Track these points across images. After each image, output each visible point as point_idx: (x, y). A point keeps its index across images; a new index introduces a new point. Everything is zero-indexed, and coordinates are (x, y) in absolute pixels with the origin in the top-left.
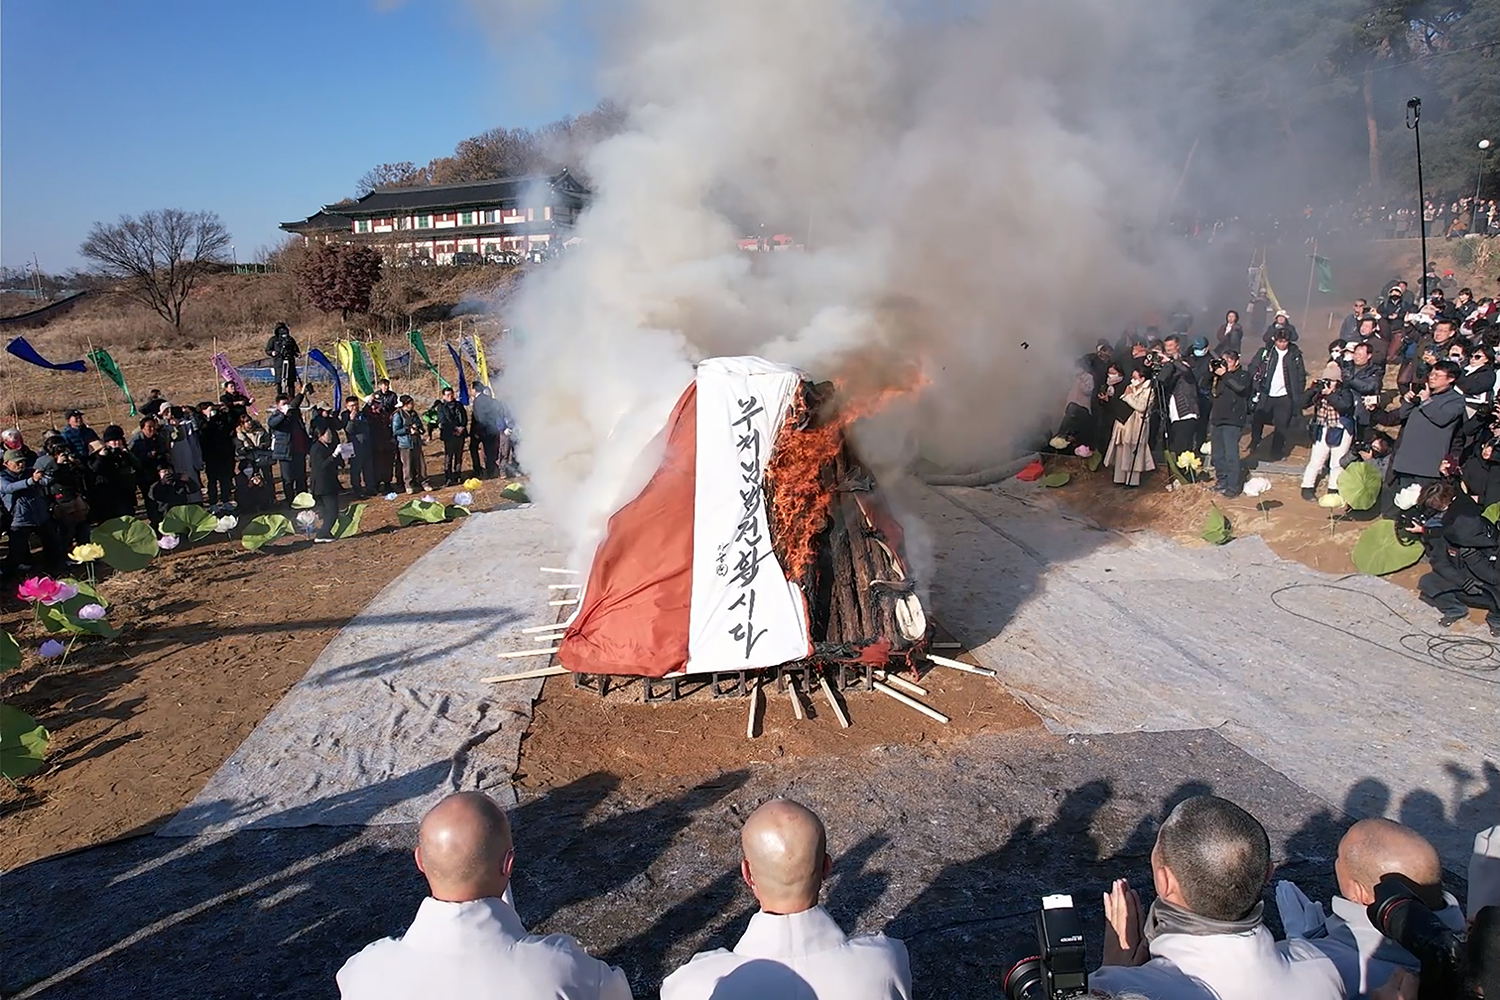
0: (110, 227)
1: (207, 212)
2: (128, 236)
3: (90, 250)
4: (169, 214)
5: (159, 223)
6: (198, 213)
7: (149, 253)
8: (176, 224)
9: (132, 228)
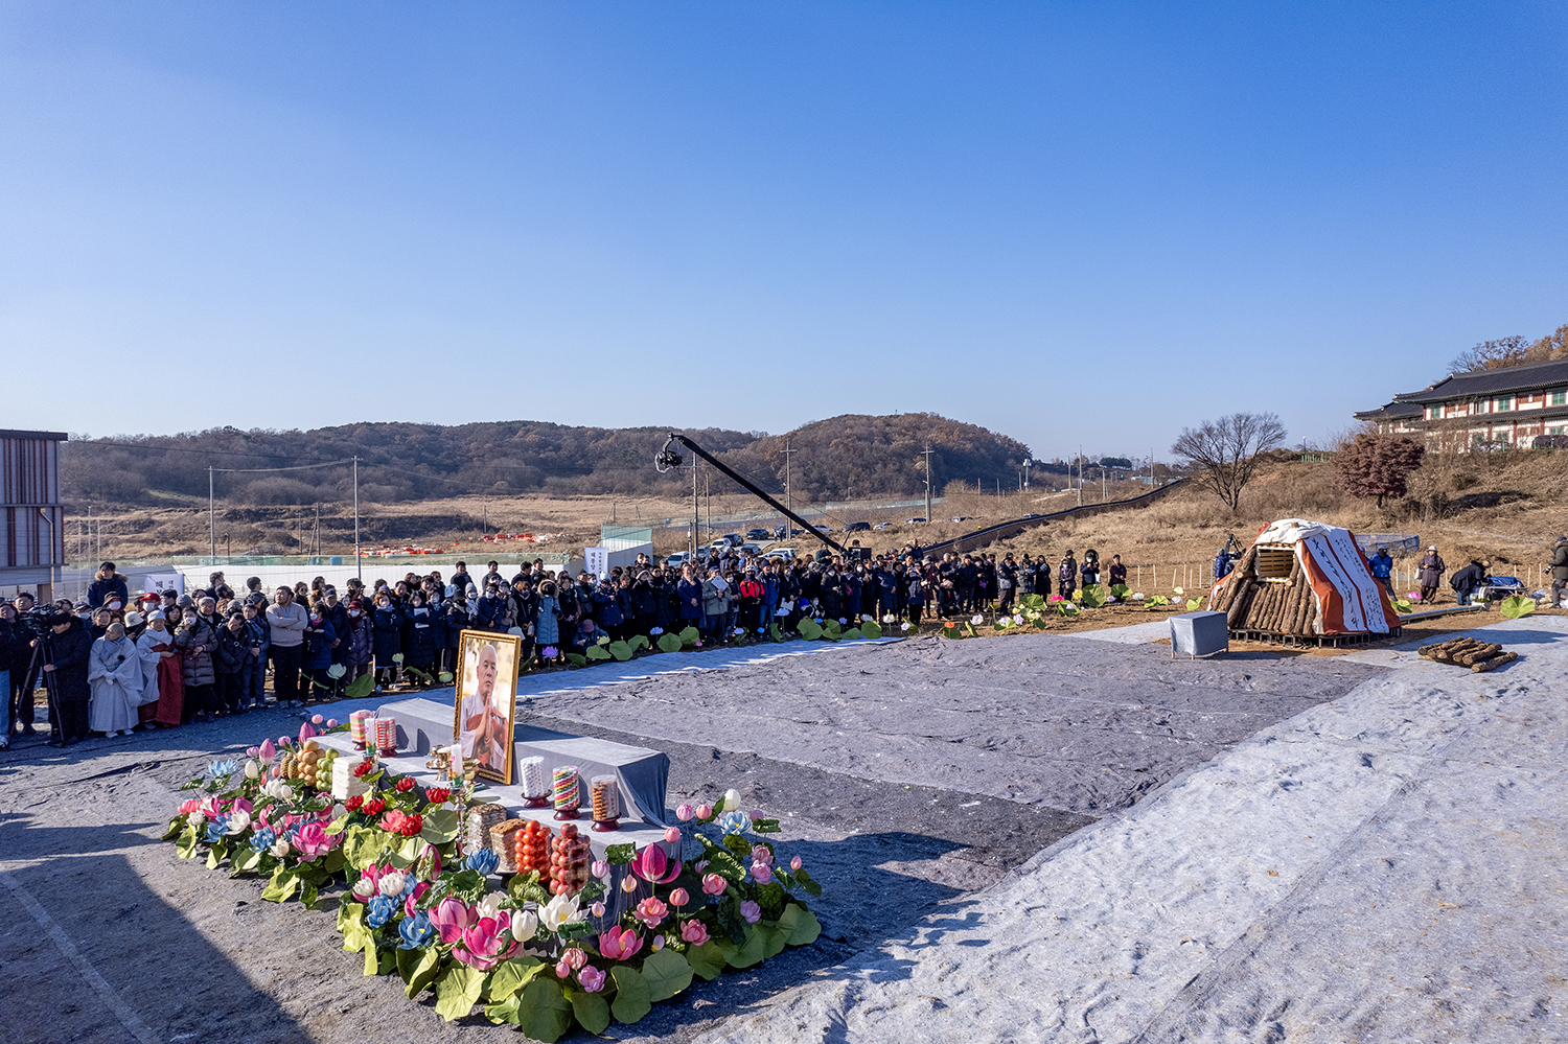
0: (1194, 430)
1: (1269, 413)
2: (1206, 437)
3: (1178, 449)
4: (1239, 417)
5: (1232, 426)
6: (1262, 415)
7: (1220, 449)
8: (1243, 424)
9: (1209, 431)
